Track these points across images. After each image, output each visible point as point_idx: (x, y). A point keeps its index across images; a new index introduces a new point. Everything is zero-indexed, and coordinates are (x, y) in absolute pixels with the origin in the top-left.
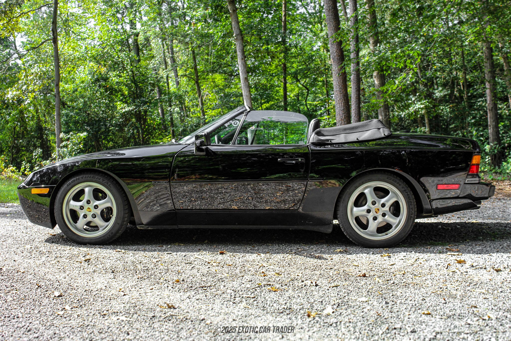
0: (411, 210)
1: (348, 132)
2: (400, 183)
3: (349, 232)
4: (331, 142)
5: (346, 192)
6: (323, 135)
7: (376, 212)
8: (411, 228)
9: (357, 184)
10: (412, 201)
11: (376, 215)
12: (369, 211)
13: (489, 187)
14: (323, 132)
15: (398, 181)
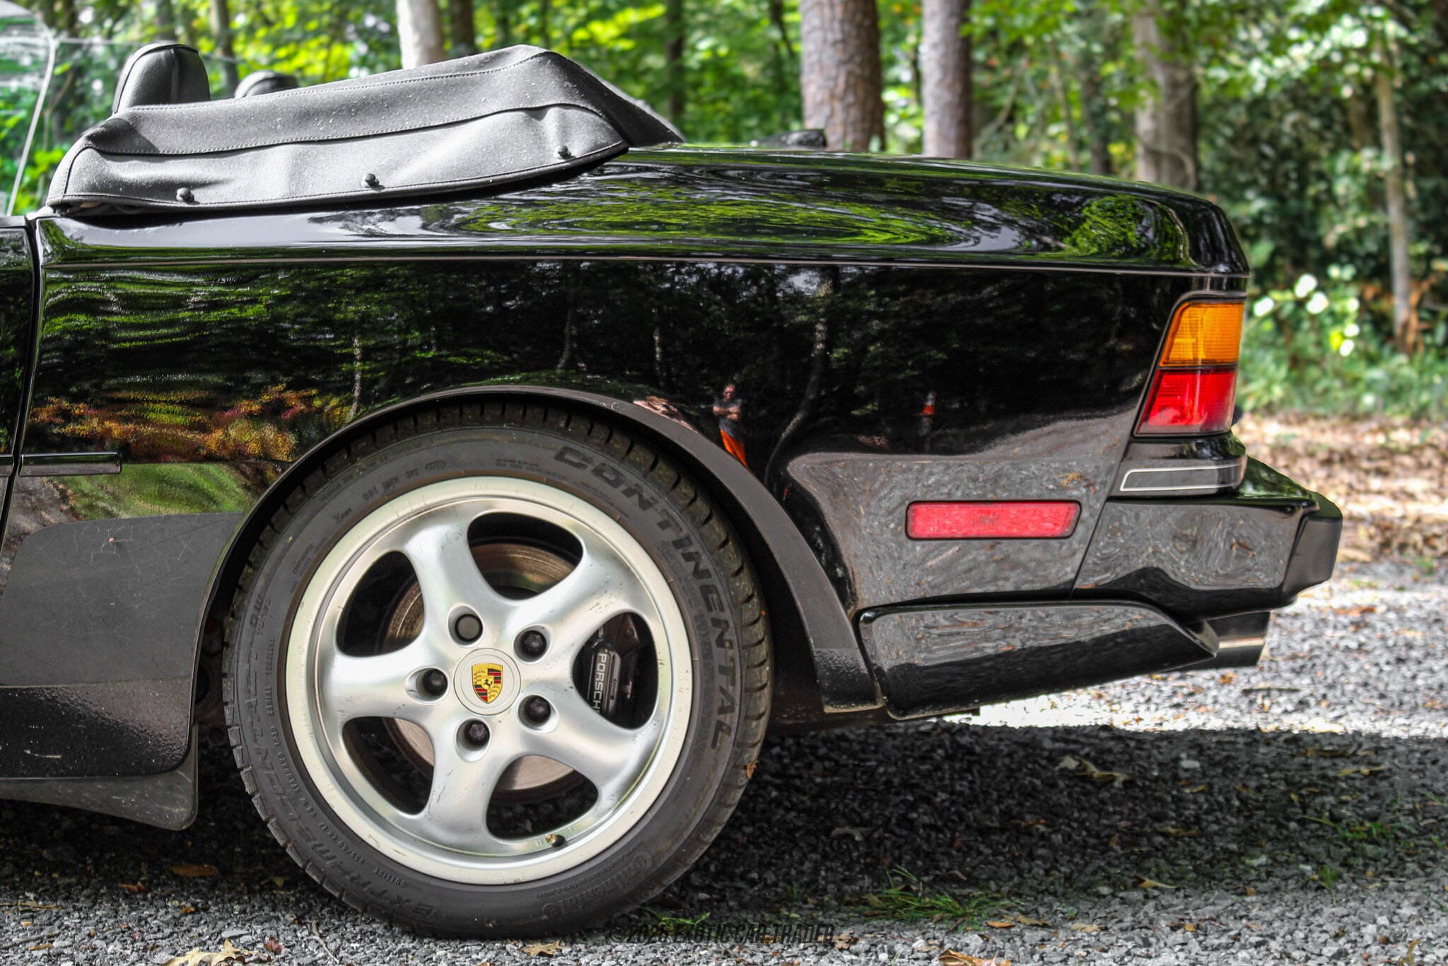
0: (721, 680)
1: (319, 131)
2: (649, 492)
3: (294, 826)
4: (188, 198)
5: (278, 549)
6: (152, 155)
7: (482, 694)
8: (719, 802)
9: (349, 496)
10: (726, 615)
11: (480, 710)
12: (432, 683)
13: (1291, 523)
14: (150, 133)
15: (632, 478)
